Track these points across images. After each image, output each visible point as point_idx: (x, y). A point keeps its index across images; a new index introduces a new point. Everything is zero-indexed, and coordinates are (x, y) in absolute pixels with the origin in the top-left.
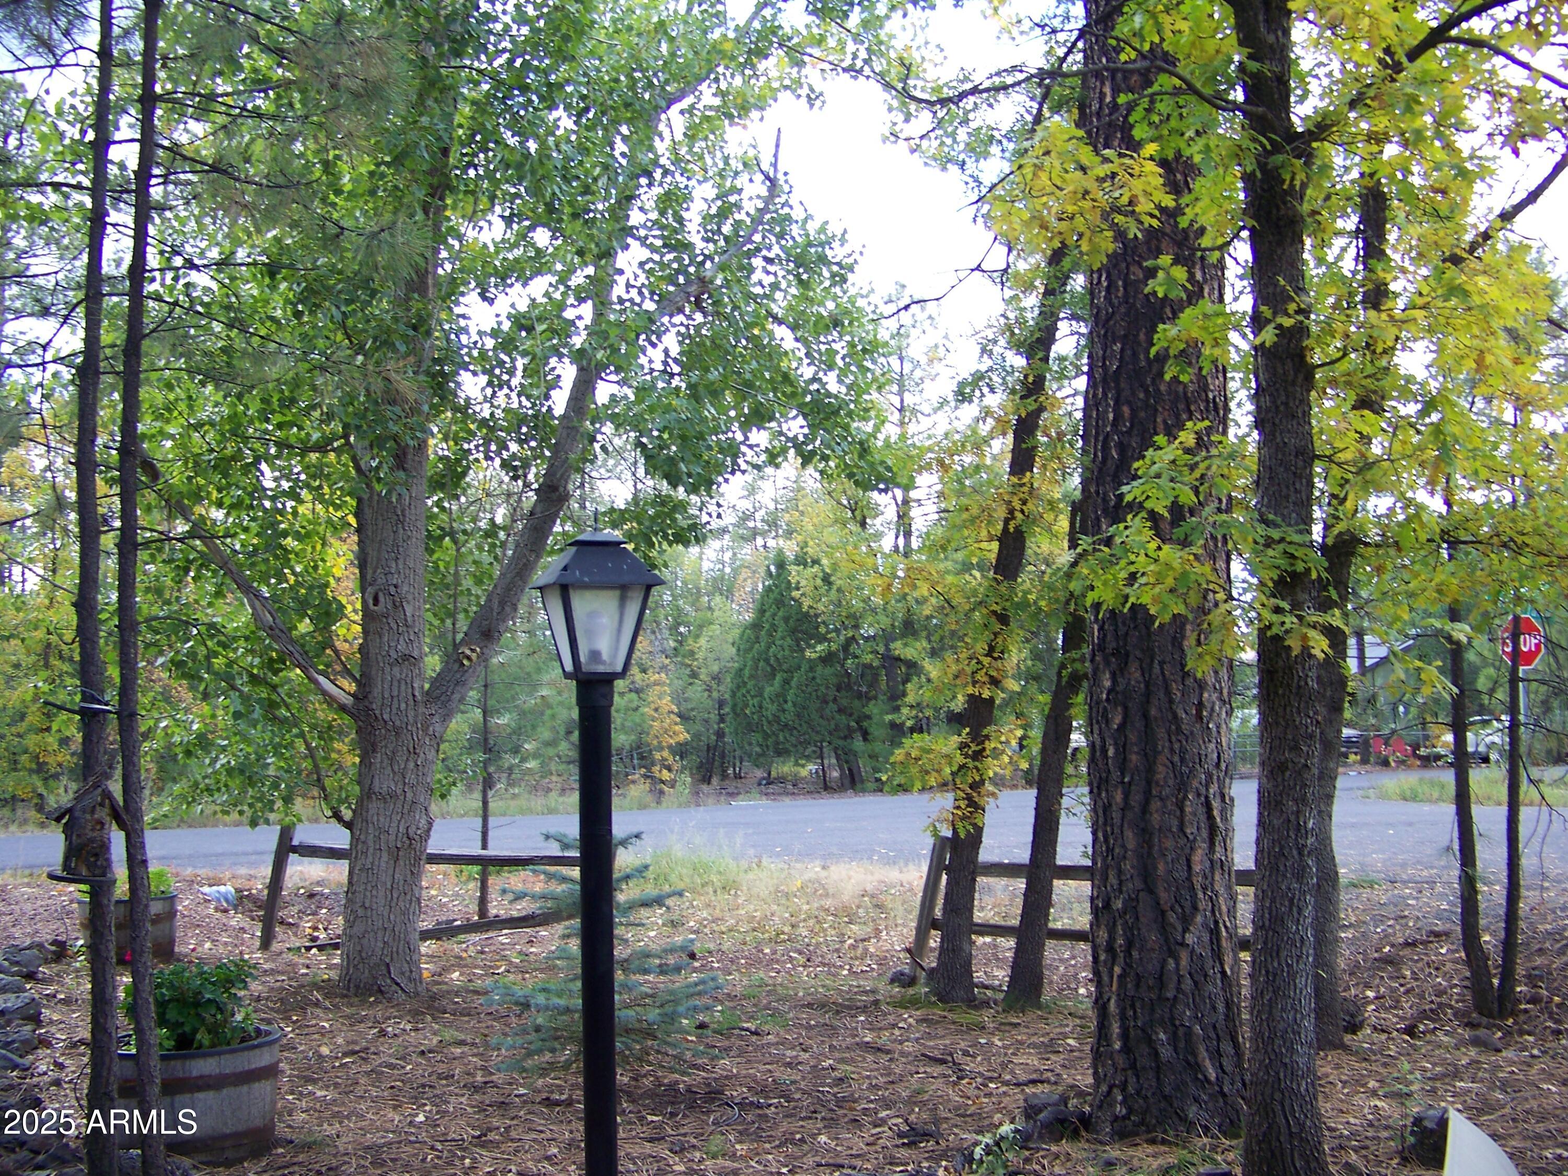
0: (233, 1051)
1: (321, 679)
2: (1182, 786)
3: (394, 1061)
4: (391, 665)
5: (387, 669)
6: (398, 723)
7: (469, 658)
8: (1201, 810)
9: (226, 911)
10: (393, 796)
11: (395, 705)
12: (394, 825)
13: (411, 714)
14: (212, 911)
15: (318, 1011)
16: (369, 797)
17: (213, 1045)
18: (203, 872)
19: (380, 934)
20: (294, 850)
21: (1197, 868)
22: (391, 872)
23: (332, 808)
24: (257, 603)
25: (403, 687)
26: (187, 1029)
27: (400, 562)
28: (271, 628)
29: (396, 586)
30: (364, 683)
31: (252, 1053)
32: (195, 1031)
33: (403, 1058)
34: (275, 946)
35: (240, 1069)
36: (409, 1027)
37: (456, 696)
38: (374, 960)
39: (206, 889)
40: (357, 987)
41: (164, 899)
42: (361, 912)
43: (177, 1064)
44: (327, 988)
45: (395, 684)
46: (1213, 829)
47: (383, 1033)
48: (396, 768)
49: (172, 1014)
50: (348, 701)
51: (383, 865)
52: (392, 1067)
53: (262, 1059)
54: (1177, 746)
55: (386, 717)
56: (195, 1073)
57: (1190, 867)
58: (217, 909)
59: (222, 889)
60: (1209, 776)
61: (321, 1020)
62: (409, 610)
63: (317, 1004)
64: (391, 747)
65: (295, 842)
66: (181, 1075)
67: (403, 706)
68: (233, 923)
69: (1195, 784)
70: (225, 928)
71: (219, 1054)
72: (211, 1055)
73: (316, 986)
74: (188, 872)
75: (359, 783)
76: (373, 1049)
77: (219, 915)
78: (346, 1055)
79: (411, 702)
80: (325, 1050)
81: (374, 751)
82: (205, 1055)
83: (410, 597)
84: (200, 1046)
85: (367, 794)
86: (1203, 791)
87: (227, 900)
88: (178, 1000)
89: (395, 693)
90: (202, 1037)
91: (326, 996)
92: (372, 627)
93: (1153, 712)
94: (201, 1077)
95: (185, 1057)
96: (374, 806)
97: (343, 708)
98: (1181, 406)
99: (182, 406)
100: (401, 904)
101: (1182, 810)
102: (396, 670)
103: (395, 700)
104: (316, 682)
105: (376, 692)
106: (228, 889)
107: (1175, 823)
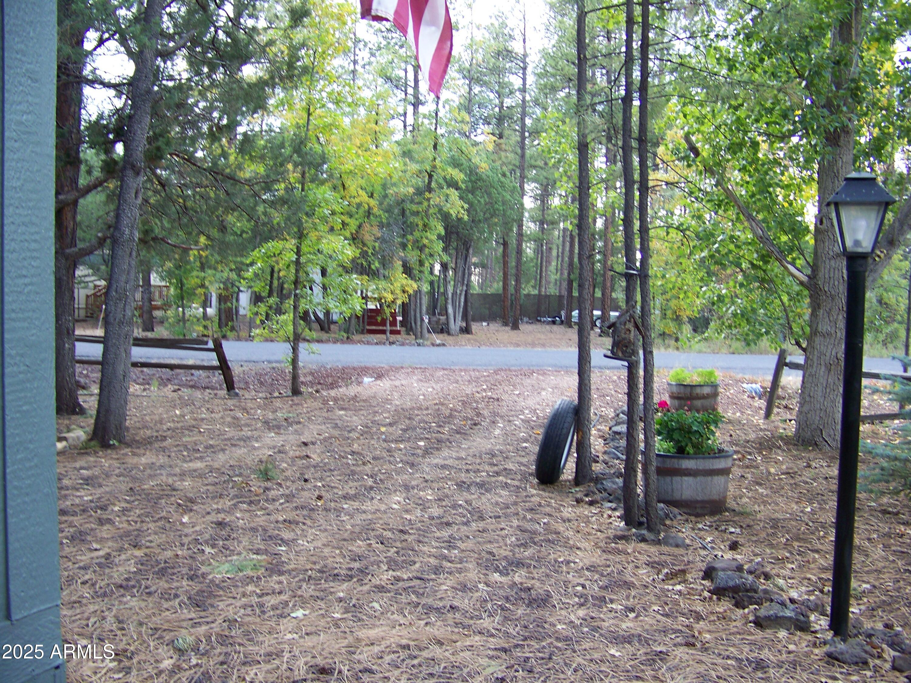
0: (704, 458)
1: (789, 266)
3: (808, 480)
4: (830, 259)
5: (827, 261)
6: (833, 293)
7: (879, 256)
9: (753, 398)
10: (829, 334)
11: (832, 282)
12: (829, 351)
13: (841, 287)
14: (745, 397)
15: (779, 451)
16: (815, 334)
17: (695, 453)
18: (747, 377)
19: (818, 412)
20: (786, 365)
22: (826, 377)
23: (795, 339)
24: (754, 224)
25: (836, 272)
26: (683, 444)
28: (761, 237)
30: (815, 268)
31: (715, 460)
32: (687, 445)
33: (814, 480)
34: (773, 417)
35: (707, 468)
36: (824, 464)
38: (814, 426)
39: (745, 385)
40: (803, 441)
41: (712, 386)
42: (808, 399)
43: (676, 461)
44: (787, 440)
45: (832, 270)
47: (809, 466)
48: (831, 319)
49: (676, 436)
50: (804, 279)
51: (822, 373)
52: (807, 483)
53: (720, 464)
55: (826, 289)
56: (684, 467)
58: (748, 396)
59: (754, 386)
61: (779, 455)
63: (779, 448)
64: (829, 306)
65: (787, 361)
66: (677, 466)
67: (836, 283)
68: (756, 404)
70: (750, 406)
71: (696, 458)
72: (692, 458)
73: (781, 438)
74: (739, 376)
75: (810, 326)
76: (799, 473)
77: (749, 399)
78: (782, 474)
79: (841, 281)
80: (772, 470)
81: (819, 308)
82: (689, 458)
84: (688, 454)
85: (815, 332)
87: (756, 393)
88: (680, 429)
89: (832, 275)
90: (690, 449)
91: (785, 444)
92: (819, 237)
94: (687, 469)
95: (679, 458)
96: (818, 340)
97: (802, 283)
99: (709, 116)
100: (831, 396)
102: (832, 262)
103: (832, 279)
104: (786, 268)
105: (821, 274)
106: (757, 387)
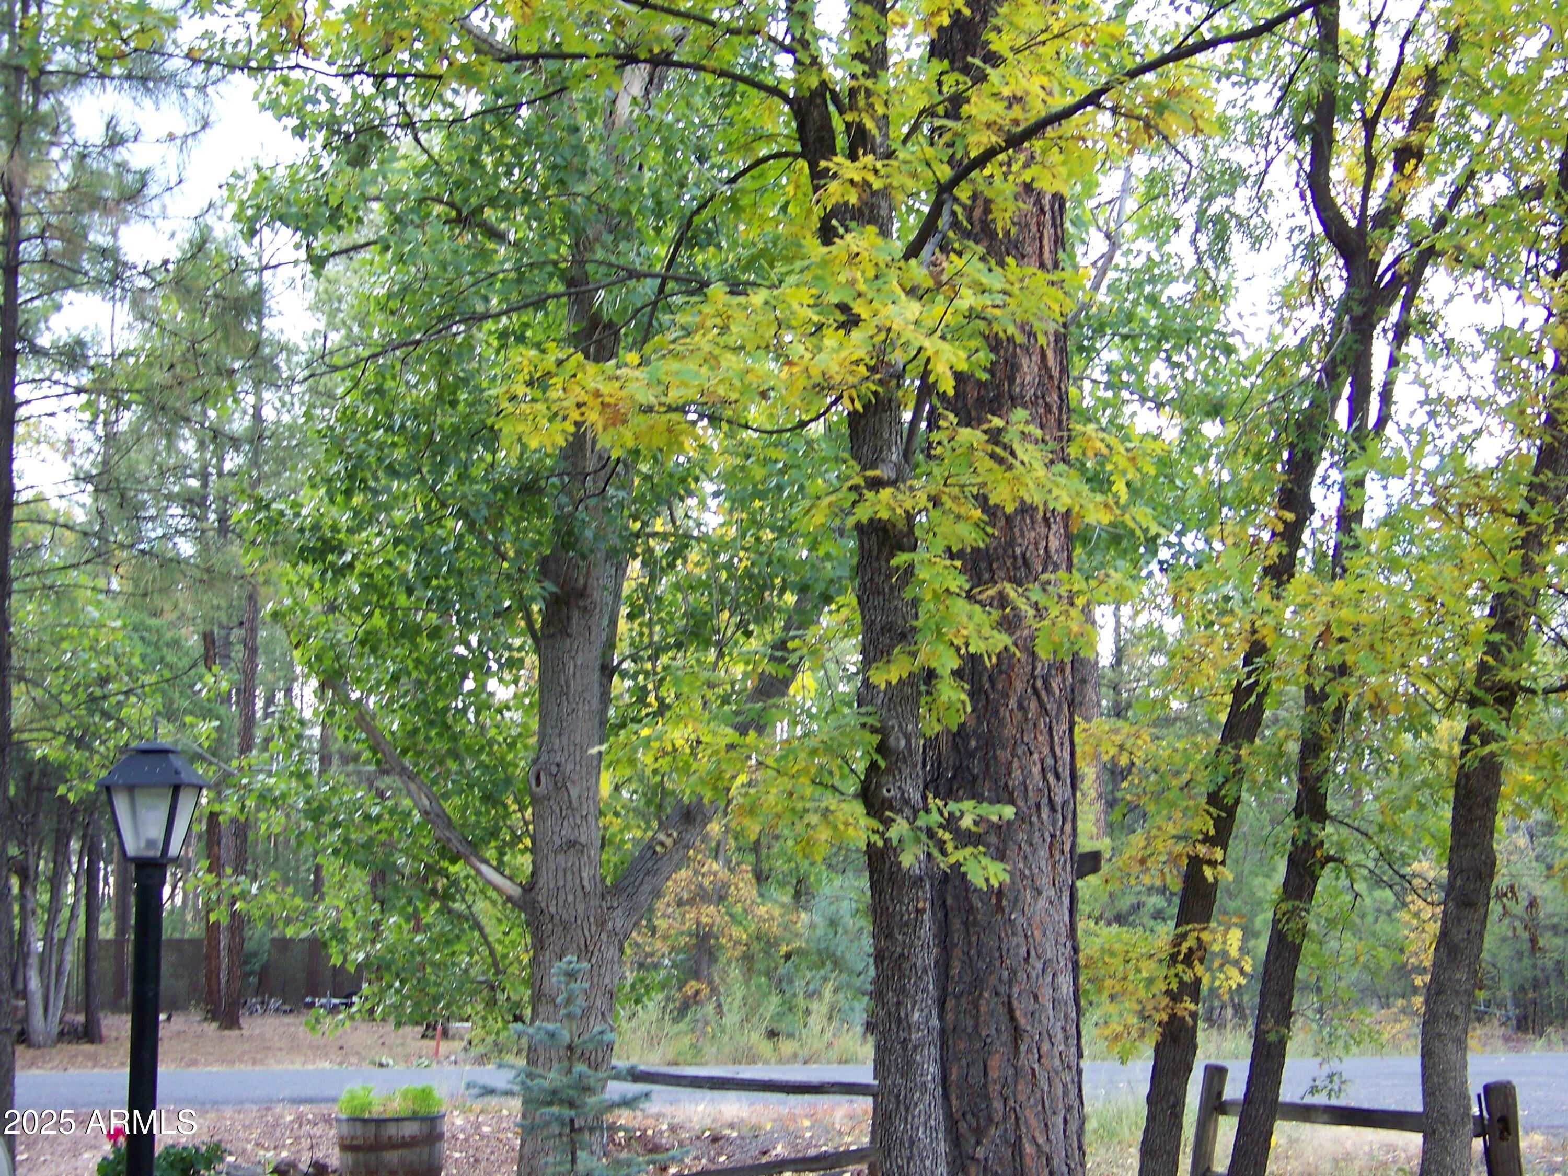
1: (484, 869)
2: (977, 983)
4: (554, 852)
5: (551, 857)
6: (565, 917)
7: (662, 844)
8: (1002, 1010)
11: (562, 897)
13: (581, 908)
21: (994, 1074)
24: (413, 787)
25: (569, 877)
27: (565, 739)
28: (428, 813)
29: (558, 765)
37: (646, 888)
45: (560, 873)
46: (1017, 1033)
50: (515, 891)
54: (974, 939)
55: (553, 909)
57: (986, 1074)
60: (1013, 972)
62: (574, 792)
64: (560, 943)
67: (571, 898)
69: (993, 980)
79: (580, 894)
81: (541, 947)
83: (575, 777)
86: (1002, 989)
89: (561, 883)
92: (536, 810)
93: (949, 901)
96: (544, 1009)
97: (509, 900)
98: (983, 565)
101: (977, 1007)
102: (561, 858)
103: (562, 892)
104: (480, 872)
105: (540, 881)
107: (970, 1023)
